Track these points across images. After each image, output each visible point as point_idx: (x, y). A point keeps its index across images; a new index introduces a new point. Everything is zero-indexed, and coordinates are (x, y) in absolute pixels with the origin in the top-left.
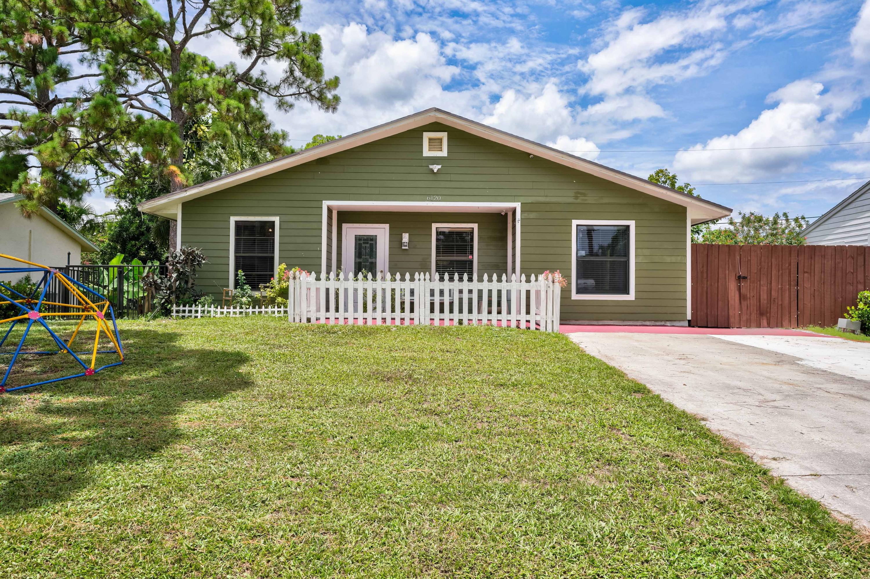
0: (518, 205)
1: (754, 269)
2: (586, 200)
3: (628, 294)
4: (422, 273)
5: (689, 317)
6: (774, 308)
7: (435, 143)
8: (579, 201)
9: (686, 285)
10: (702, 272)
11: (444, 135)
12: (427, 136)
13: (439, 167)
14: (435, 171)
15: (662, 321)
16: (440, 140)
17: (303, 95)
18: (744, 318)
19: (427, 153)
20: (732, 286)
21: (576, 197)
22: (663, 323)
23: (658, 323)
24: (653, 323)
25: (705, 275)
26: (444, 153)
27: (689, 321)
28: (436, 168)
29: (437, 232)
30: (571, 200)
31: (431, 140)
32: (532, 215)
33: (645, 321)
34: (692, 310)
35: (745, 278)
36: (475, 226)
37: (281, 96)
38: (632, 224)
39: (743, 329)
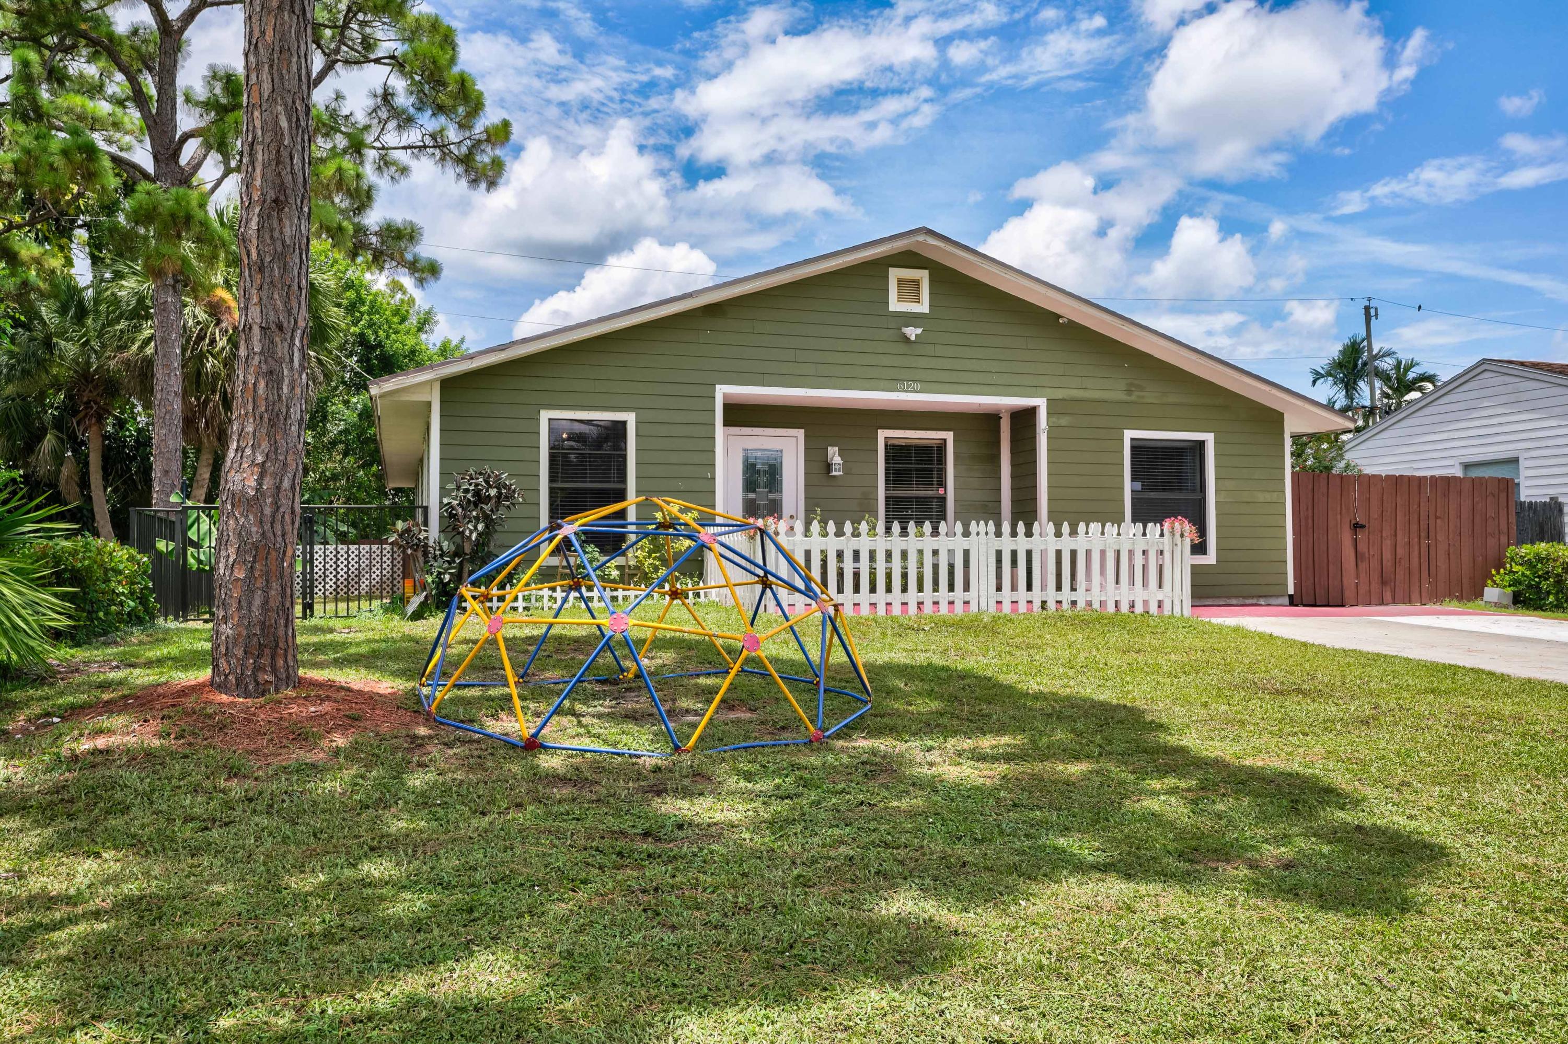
0: (1041, 403)
1: (1375, 514)
2: (1143, 397)
3: (1205, 553)
4: (982, 522)
5: (1291, 591)
6: (1401, 574)
7: (910, 289)
8: (1133, 398)
9: (1285, 538)
10: (1307, 518)
11: (923, 276)
12: (895, 274)
13: (919, 331)
14: (913, 338)
15: (1253, 597)
16: (916, 284)
17: (430, 151)
18: (1363, 589)
19: (895, 305)
20: (1347, 538)
21: (1129, 392)
22: (1254, 601)
23: (1248, 602)
24: (1241, 601)
25: (1310, 521)
26: (924, 307)
27: (1291, 597)
28: (912, 332)
29: (886, 446)
30: (1122, 396)
31: (900, 282)
32: (1064, 421)
33: (1229, 597)
34: (1295, 579)
35: (1363, 527)
36: (949, 436)
37: (383, 148)
38: (1209, 438)
39: (1360, 609)
